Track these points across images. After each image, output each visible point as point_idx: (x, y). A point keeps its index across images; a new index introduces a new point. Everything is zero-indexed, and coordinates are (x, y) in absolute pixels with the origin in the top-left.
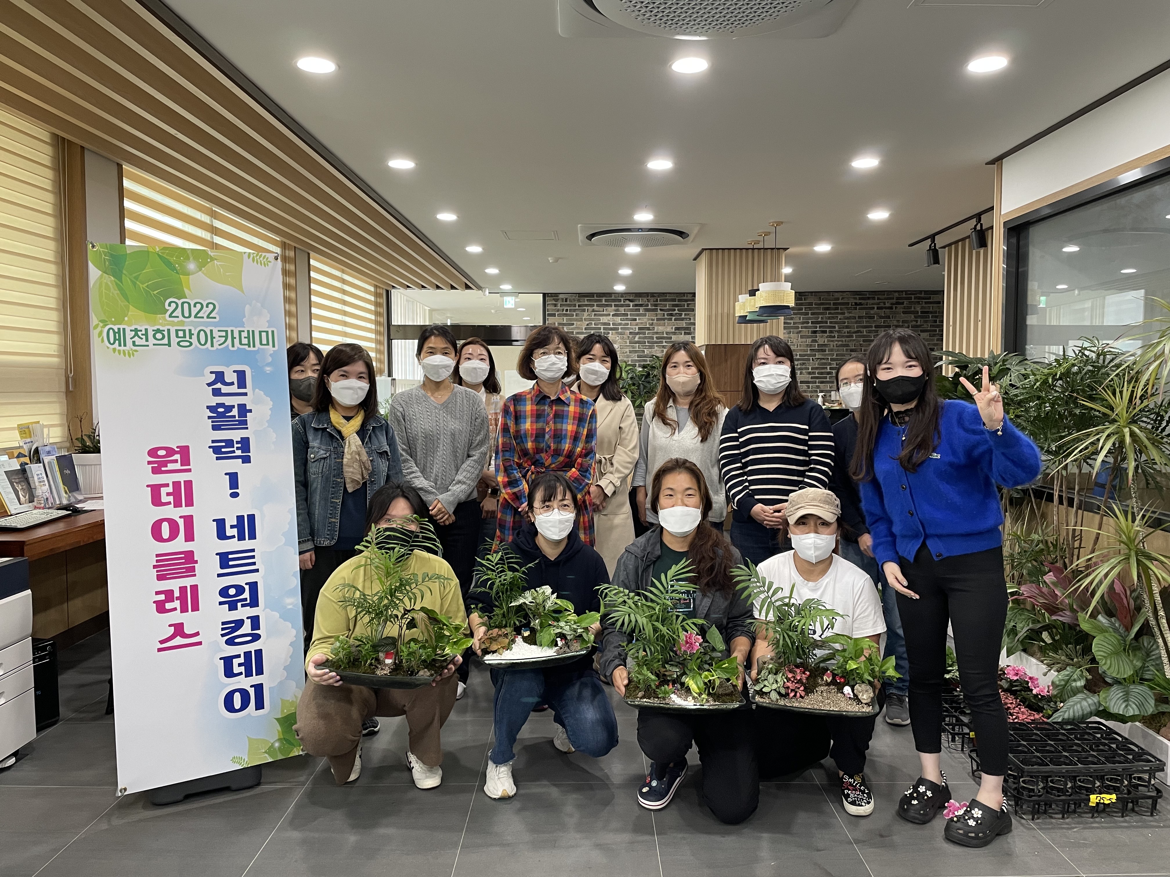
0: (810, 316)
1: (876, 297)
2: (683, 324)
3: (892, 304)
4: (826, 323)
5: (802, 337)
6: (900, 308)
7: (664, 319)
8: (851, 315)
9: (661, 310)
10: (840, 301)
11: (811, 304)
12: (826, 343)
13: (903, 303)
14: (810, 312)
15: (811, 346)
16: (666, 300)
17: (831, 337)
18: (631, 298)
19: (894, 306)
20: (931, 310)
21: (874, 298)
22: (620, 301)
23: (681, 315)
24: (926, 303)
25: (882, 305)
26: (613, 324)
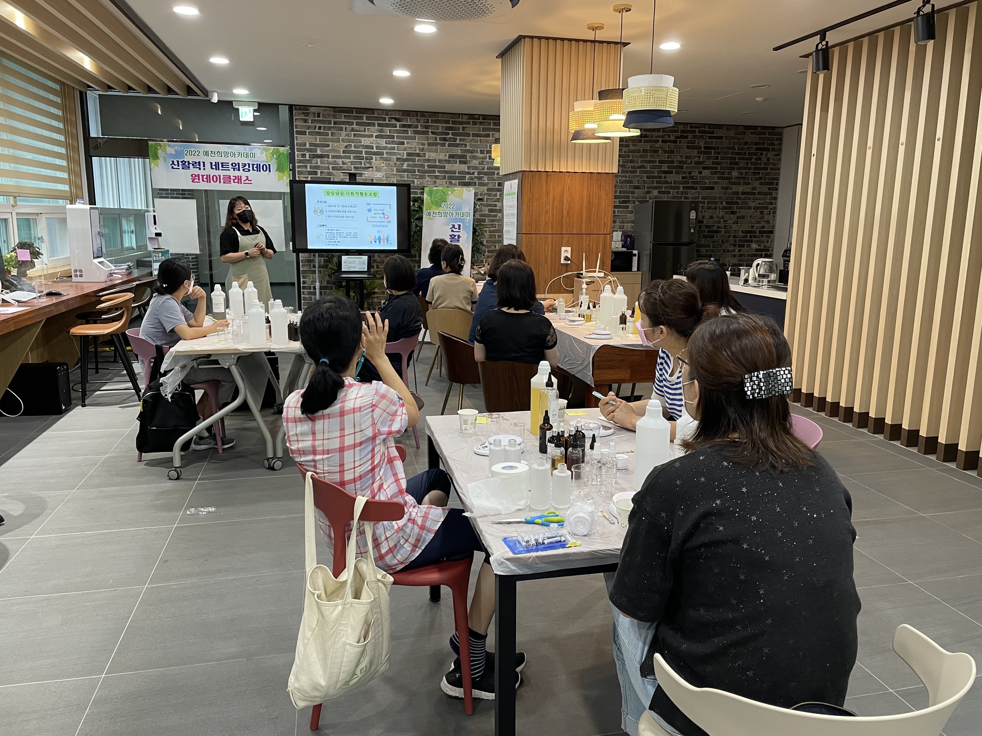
2: (458, 151)
3: (677, 137)
6: (684, 143)
7: (436, 144)
9: (432, 133)
16: (438, 121)
18: (397, 117)
19: (678, 140)
20: (714, 145)
22: (384, 119)
23: (455, 140)
24: (710, 138)
26: (377, 148)
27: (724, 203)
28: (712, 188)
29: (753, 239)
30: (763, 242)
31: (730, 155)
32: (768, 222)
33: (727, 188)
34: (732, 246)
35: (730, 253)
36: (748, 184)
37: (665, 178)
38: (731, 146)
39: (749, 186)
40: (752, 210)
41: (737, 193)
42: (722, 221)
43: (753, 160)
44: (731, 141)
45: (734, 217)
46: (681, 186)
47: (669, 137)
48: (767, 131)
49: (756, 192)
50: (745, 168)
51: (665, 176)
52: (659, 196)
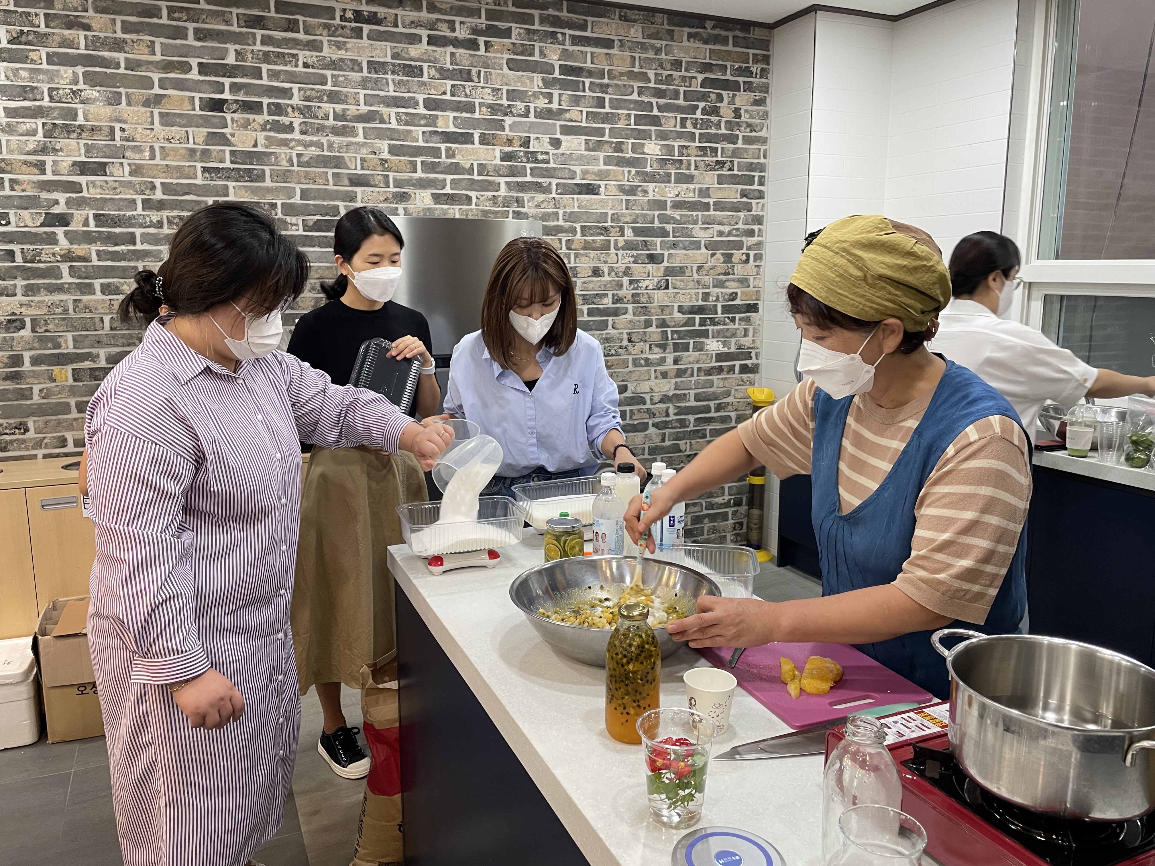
3: (475, 31)
4: (257, 73)
5: (167, 119)
8: (341, 54)
12: (260, 149)
13: (507, 33)
14: (191, 26)
15: (205, 155)
17: (278, 127)
19: (481, 40)
20: (588, 65)
21: (417, 5)
24: (576, 40)
25: (444, 31)
27: (629, 233)
28: (591, 190)
29: (711, 328)
30: (734, 335)
31: (635, 97)
32: (744, 282)
33: (632, 191)
34: (656, 350)
35: (652, 369)
36: (689, 179)
37: (450, 154)
38: (636, 69)
39: (692, 186)
40: (703, 250)
41: (661, 205)
42: (626, 280)
43: (699, 114)
44: (637, 56)
45: (656, 270)
46: (502, 180)
47: (453, 30)
48: (730, 34)
49: (711, 201)
50: (680, 135)
51: (448, 150)
52: (436, 209)
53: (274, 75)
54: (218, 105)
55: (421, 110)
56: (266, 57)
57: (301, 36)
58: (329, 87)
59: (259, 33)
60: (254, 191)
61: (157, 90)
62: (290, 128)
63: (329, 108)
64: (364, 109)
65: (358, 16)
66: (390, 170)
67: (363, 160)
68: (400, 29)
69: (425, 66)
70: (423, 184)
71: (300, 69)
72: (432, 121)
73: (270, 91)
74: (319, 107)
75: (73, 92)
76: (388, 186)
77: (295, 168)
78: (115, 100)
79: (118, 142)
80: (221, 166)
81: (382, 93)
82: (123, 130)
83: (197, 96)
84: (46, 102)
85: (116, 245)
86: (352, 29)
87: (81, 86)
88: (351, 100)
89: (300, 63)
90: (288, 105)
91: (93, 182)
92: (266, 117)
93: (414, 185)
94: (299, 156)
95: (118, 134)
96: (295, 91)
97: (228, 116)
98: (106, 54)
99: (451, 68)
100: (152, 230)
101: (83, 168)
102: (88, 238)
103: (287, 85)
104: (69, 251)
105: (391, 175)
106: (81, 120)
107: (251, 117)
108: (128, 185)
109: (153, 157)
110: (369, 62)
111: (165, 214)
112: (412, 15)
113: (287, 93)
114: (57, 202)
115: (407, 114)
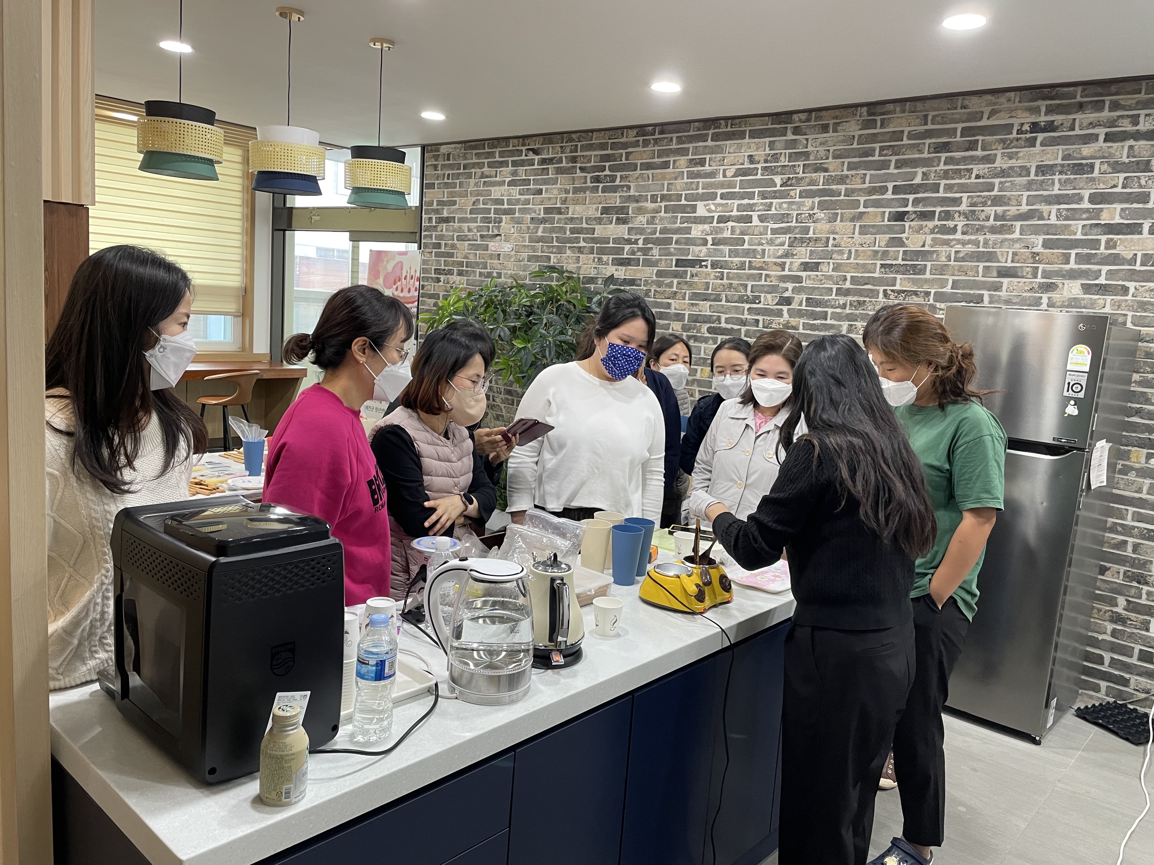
0: (892, 170)
1: (1108, 99)
2: (615, 199)
4: (936, 188)
5: (864, 230)
7: (583, 190)
8: (1013, 163)
9: (582, 169)
10: (984, 122)
11: (898, 136)
12: (926, 248)
14: (894, 158)
16: (590, 147)
17: (944, 230)
21: (1098, 106)
23: (613, 179)
25: (1125, 126)
37: (1111, 245)
47: (1136, 124)
51: (1108, 242)
52: (1084, 299)
53: (949, 188)
54: (900, 217)
55: (1086, 205)
56: (946, 175)
57: (979, 153)
58: (995, 192)
59: (944, 156)
60: (914, 282)
61: (862, 209)
62: (954, 230)
63: (991, 211)
64: (1024, 208)
65: (1035, 127)
66: (1040, 262)
67: (1015, 254)
68: (1077, 132)
69: (1097, 162)
70: (1072, 275)
71: (973, 180)
72: (1096, 214)
73: (944, 201)
74: (983, 211)
75: (810, 215)
76: (1036, 277)
77: (952, 263)
78: (832, 219)
79: (830, 248)
80: (894, 262)
81: (1045, 193)
82: (834, 239)
83: (888, 210)
84: (793, 224)
85: (815, 319)
86: (1027, 140)
87: (815, 211)
88: (1014, 202)
89: (973, 176)
90: (956, 211)
91: (809, 276)
92: (936, 222)
93: (1064, 277)
94: (957, 252)
95: (831, 242)
96: (964, 200)
97: (907, 225)
98: (834, 187)
99: (1127, 161)
100: (838, 310)
101: (806, 267)
102: (800, 314)
103: (957, 195)
104: (788, 322)
105: (1041, 266)
106: (811, 235)
107: (924, 223)
108: (829, 278)
109: (849, 258)
110: (1038, 167)
111: (850, 298)
112: (1093, 116)
113: (957, 202)
114: (787, 289)
115: (1068, 210)
